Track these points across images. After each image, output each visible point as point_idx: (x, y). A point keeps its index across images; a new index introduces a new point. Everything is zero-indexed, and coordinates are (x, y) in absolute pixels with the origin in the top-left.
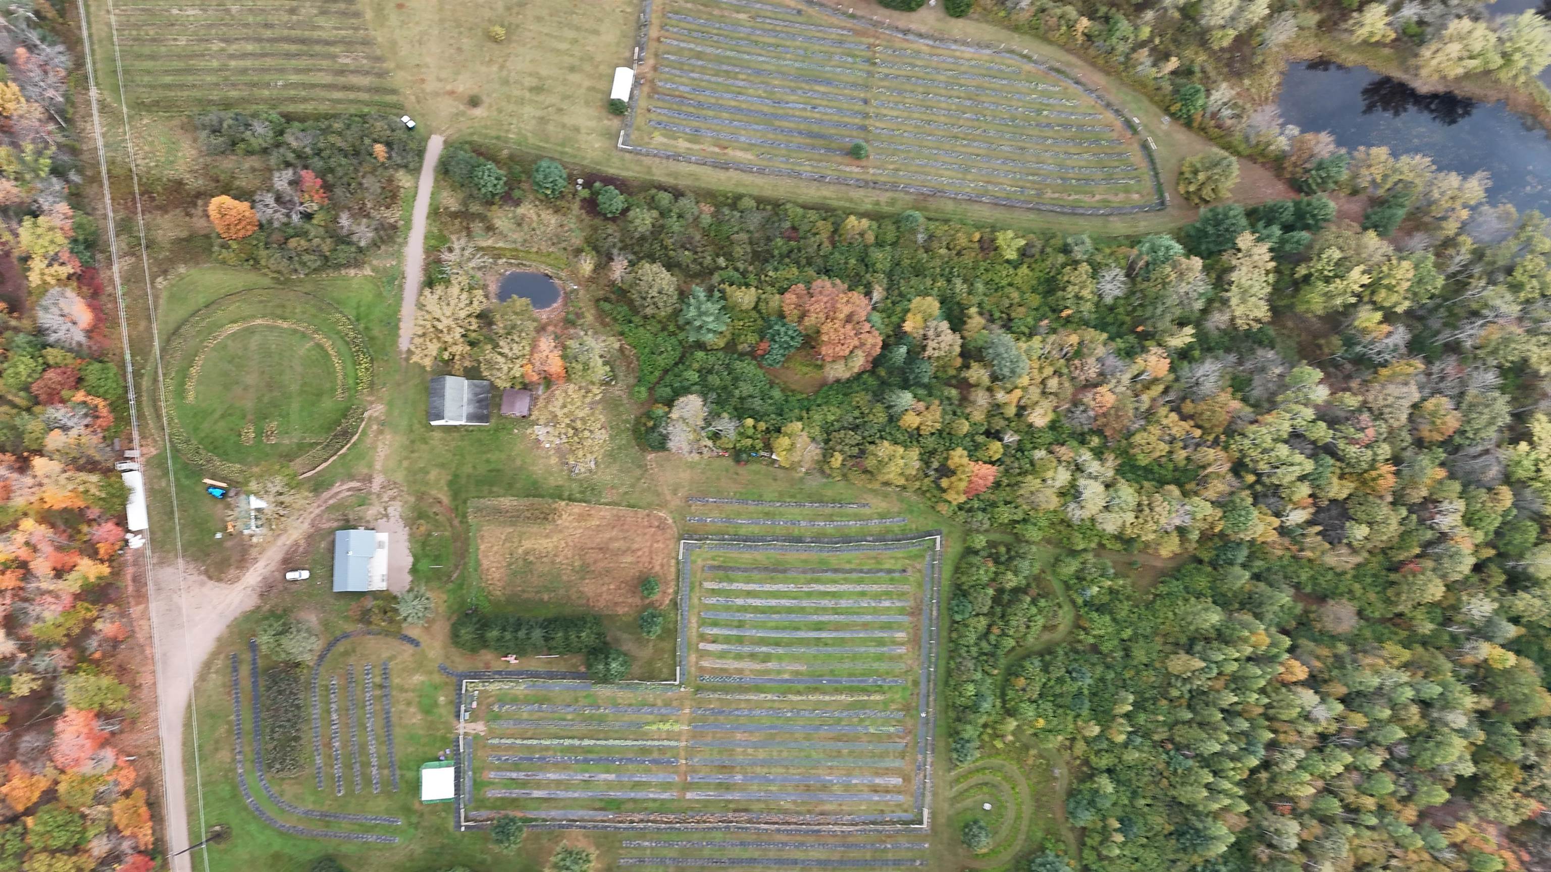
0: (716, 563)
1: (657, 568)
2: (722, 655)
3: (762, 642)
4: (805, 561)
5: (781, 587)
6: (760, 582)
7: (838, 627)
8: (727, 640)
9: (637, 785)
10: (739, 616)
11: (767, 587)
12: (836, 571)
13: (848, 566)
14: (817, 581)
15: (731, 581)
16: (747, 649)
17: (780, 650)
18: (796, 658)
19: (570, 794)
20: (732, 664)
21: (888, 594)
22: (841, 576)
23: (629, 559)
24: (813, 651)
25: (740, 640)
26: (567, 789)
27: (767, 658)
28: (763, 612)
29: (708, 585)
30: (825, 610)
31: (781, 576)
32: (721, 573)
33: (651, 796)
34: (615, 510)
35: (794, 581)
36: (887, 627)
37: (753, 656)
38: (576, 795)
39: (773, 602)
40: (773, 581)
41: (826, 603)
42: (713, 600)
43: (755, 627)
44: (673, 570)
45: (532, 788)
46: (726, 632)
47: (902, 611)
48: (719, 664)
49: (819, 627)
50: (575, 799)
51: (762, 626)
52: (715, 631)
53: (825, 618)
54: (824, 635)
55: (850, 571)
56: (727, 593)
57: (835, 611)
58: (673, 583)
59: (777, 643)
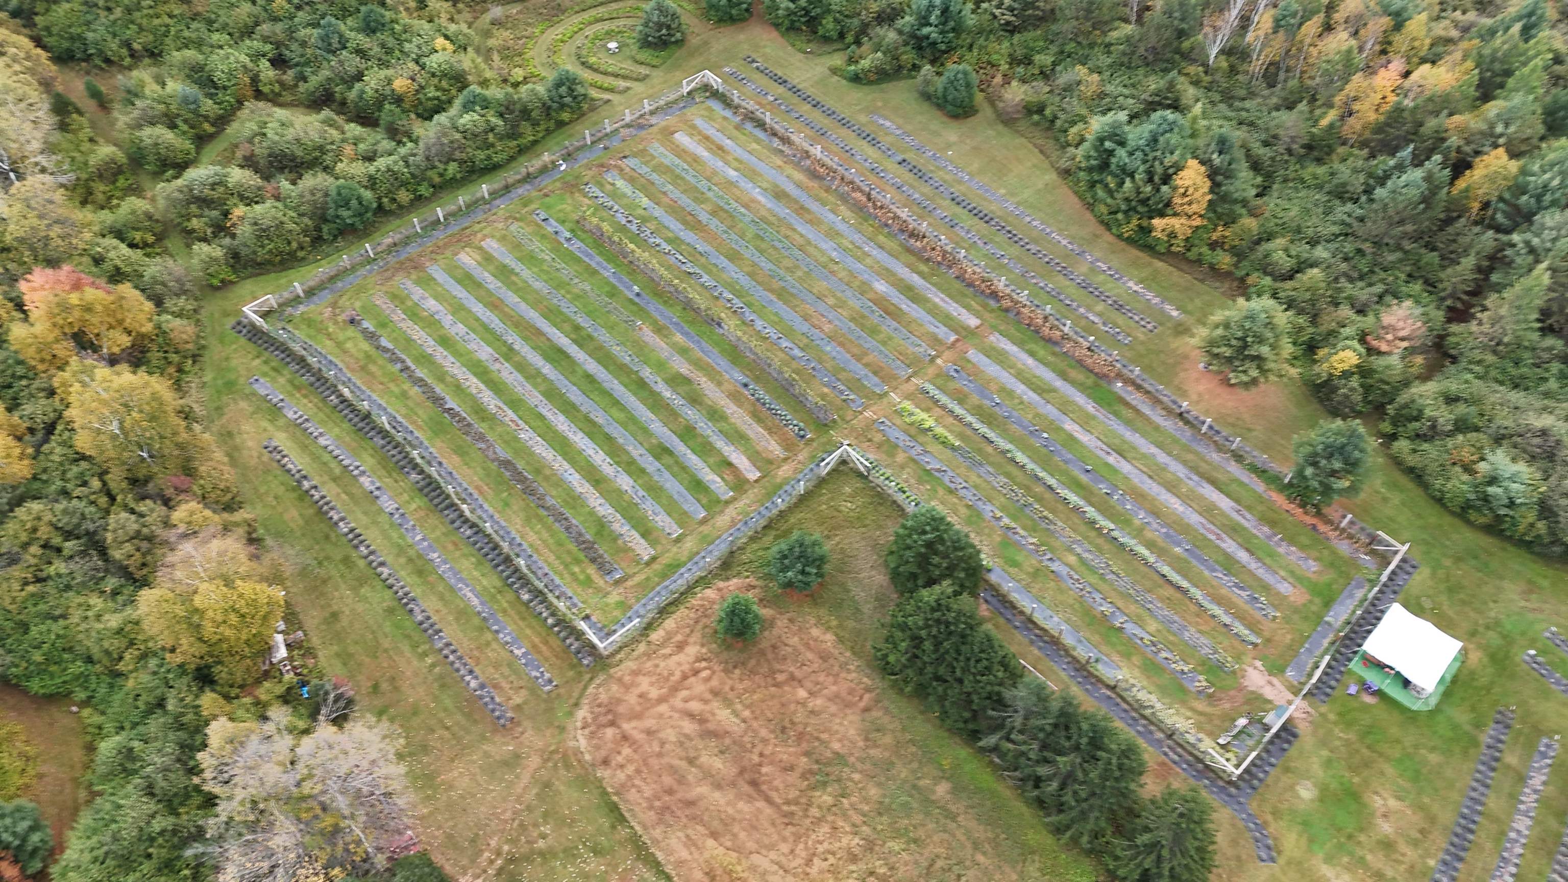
0: (591, 570)
1: (692, 650)
2: (738, 437)
3: (656, 403)
4: (460, 451)
5: (542, 450)
6: (560, 483)
7: (532, 333)
8: (705, 449)
9: (1042, 390)
10: (650, 464)
11: (561, 465)
12: (437, 400)
13: (415, 391)
14: (480, 411)
15: (601, 525)
16: (691, 414)
17: (647, 373)
18: (640, 349)
19: (1162, 457)
20: (738, 416)
21: (414, 314)
22: (439, 389)
23: (723, 716)
24: (603, 336)
25: (688, 433)
26: (1164, 468)
27: (676, 381)
28: (609, 438)
29: (645, 551)
30: (522, 367)
31: (520, 465)
32: (602, 549)
33: (1030, 361)
34: (652, 835)
35: (512, 440)
36: (468, 280)
37: (695, 400)
38: (1154, 450)
39: (580, 440)
40: (539, 468)
41: (507, 374)
42: (663, 521)
43: (646, 431)
44: (670, 623)
45: (1223, 514)
46: (693, 460)
47: (427, 282)
48: (755, 431)
49: (557, 356)
50: (1160, 446)
51: (631, 422)
52: (710, 477)
53: (536, 359)
54: (564, 341)
55: (420, 382)
56: (629, 512)
57: (509, 353)
58: (694, 602)
59: (640, 386)
